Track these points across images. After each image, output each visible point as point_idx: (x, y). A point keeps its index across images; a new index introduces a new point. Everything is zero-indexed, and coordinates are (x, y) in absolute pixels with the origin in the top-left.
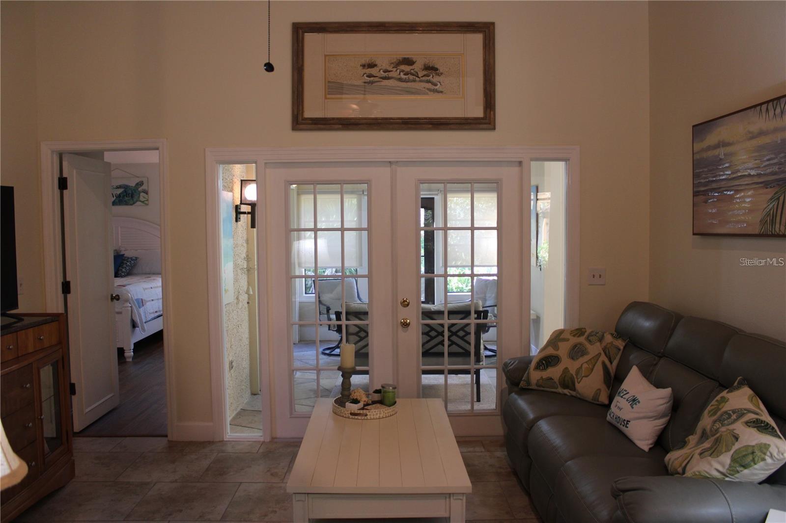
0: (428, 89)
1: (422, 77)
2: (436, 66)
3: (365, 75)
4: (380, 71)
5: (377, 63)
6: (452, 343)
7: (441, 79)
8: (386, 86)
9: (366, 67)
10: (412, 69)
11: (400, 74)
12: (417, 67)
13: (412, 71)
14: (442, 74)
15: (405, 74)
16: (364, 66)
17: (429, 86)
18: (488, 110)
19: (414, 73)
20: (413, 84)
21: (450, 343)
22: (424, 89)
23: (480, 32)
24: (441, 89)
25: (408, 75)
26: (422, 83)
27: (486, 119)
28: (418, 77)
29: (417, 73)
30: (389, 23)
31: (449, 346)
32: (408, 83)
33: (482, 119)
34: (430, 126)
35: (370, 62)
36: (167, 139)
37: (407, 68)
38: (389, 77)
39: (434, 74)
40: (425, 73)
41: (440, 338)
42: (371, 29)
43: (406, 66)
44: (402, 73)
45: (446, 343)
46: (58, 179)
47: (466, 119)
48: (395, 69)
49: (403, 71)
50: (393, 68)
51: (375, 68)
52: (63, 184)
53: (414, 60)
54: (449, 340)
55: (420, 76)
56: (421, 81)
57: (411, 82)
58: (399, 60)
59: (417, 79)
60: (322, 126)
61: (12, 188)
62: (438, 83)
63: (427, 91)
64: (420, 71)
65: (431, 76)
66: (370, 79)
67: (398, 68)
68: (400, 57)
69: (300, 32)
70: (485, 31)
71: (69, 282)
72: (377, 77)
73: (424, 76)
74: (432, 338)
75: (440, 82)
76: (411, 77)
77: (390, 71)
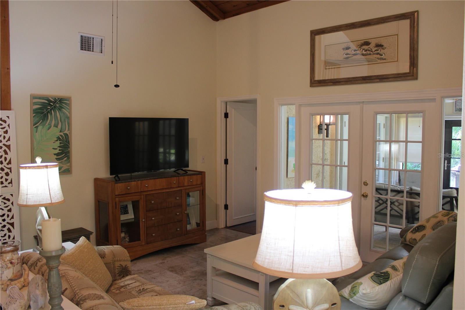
0: (377, 58)
1: (374, 51)
2: (382, 44)
3: (344, 54)
4: (352, 51)
5: (350, 46)
6: (392, 209)
7: (385, 51)
8: (355, 59)
9: (345, 49)
10: (369, 48)
11: (362, 51)
12: (372, 46)
13: (369, 49)
14: (385, 48)
15: (365, 51)
16: (344, 49)
17: (378, 56)
18: (412, 68)
19: (370, 50)
20: (369, 56)
21: (391, 209)
22: (375, 59)
23: (407, 19)
24: (384, 58)
25: (367, 51)
26: (374, 55)
27: (410, 74)
28: (372, 52)
29: (372, 49)
30: (356, 22)
31: (390, 211)
32: (367, 56)
33: (408, 73)
34: (378, 80)
35: (347, 46)
36: (260, 94)
37: (366, 47)
38: (356, 54)
39: (381, 49)
40: (376, 49)
41: (385, 205)
42: (346, 28)
43: (366, 46)
44: (363, 51)
45: (389, 208)
46: (224, 114)
47: (399, 74)
48: (360, 49)
49: (364, 49)
50: (359, 48)
51: (350, 49)
52: (226, 115)
53: (370, 42)
54: (390, 207)
55: (373, 51)
56: (374, 54)
57: (369, 55)
58: (362, 43)
59: (372, 53)
60: (323, 84)
61: (188, 119)
62: (383, 54)
63: (377, 59)
64: (373, 48)
65: (380, 50)
66: (347, 56)
67: (362, 48)
68: (362, 42)
69: (313, 35)
70: (411, 17)
71: (228, 159)
72: (350, 54)
73: (375, 51)
74: (381, 204)
75: (384, 54)
76: (369, 52)
77: (357, 50)
